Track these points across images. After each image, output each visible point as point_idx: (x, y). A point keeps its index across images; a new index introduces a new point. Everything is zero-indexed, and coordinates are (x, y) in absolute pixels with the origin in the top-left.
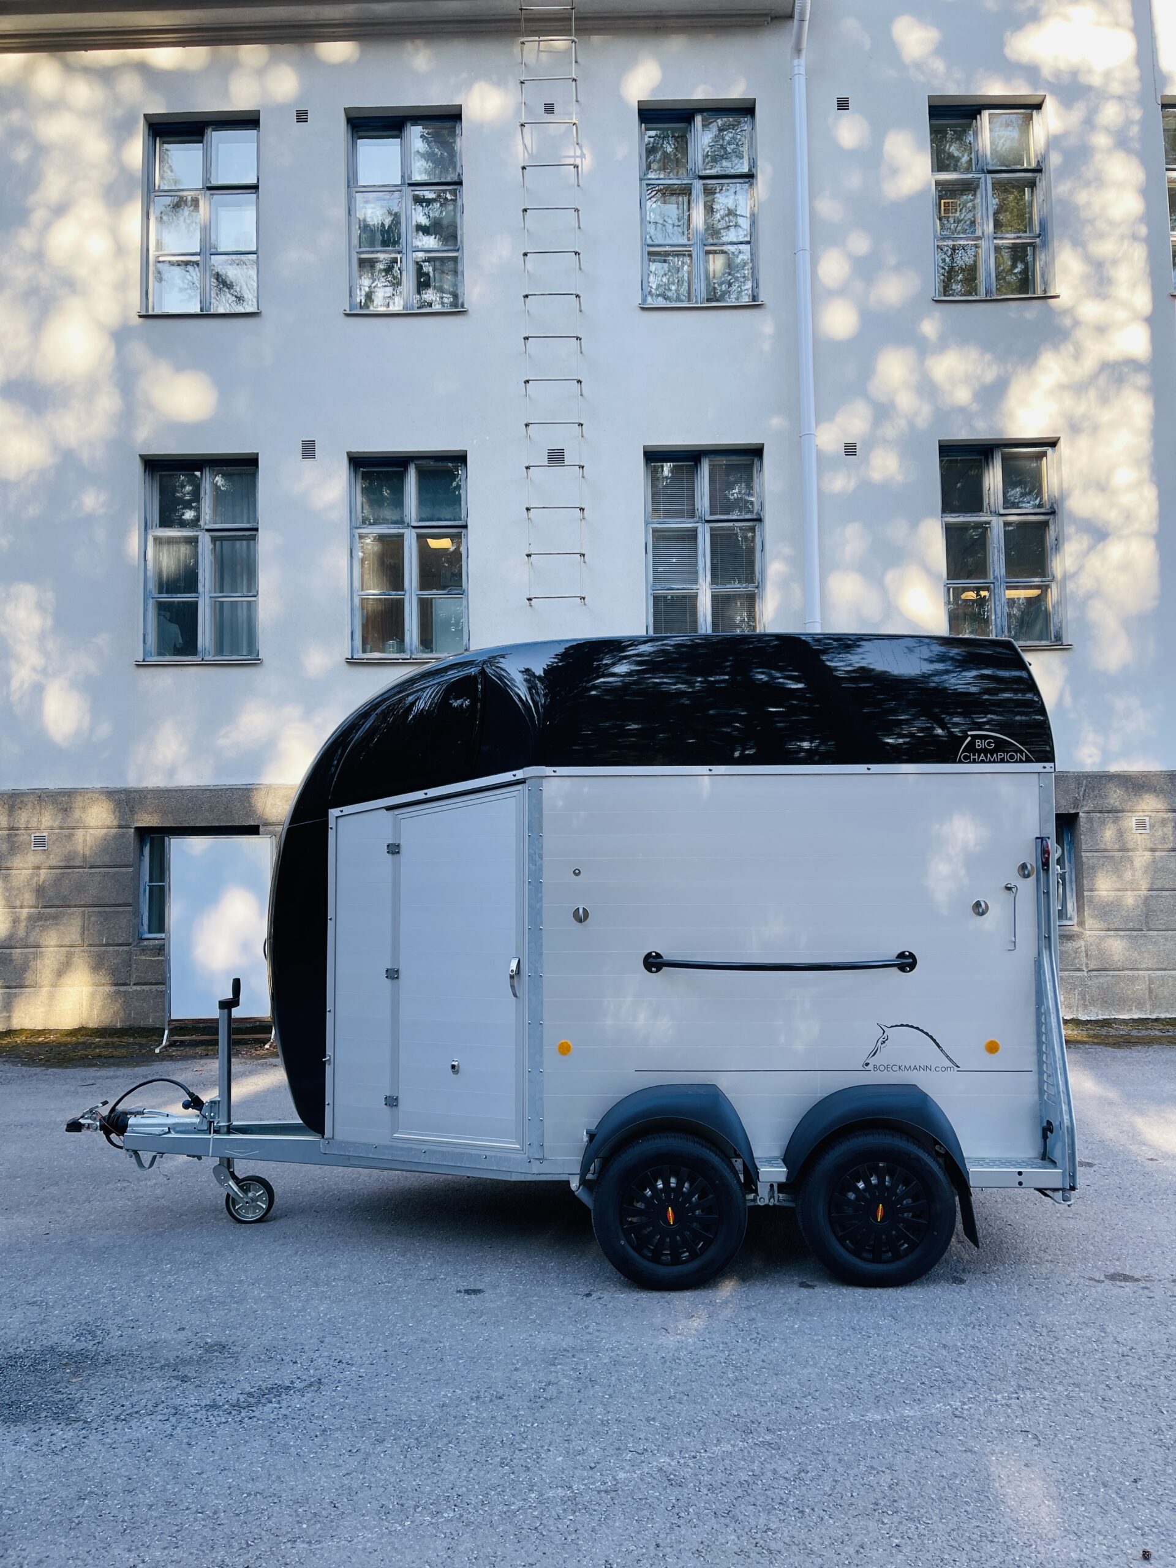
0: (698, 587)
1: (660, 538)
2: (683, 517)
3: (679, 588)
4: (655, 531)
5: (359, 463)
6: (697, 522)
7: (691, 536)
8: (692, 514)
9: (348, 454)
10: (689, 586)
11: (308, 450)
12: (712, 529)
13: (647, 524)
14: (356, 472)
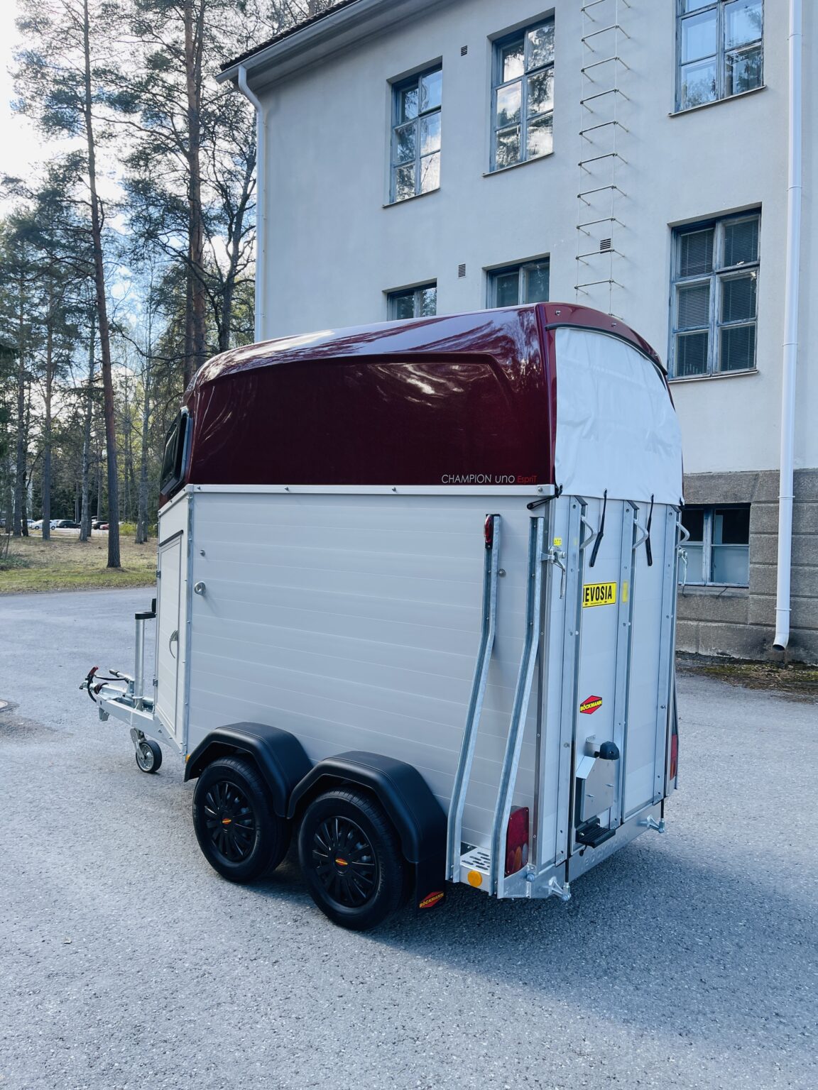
0: (708, 326)
1: (683, 292)
2: (703, 272)
3: (694, 330)
4: (678, 287)
5: (492, 273)
6: (711, 275)
7: (705, 288)
8: (709, 269)
9: (484, 269)
10: (701, 326)
11: (462, 271)
12: (722, 280)
13: (671, 282)
14: (492, 279)
